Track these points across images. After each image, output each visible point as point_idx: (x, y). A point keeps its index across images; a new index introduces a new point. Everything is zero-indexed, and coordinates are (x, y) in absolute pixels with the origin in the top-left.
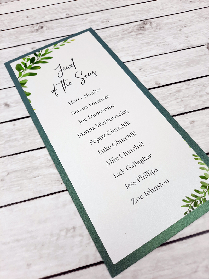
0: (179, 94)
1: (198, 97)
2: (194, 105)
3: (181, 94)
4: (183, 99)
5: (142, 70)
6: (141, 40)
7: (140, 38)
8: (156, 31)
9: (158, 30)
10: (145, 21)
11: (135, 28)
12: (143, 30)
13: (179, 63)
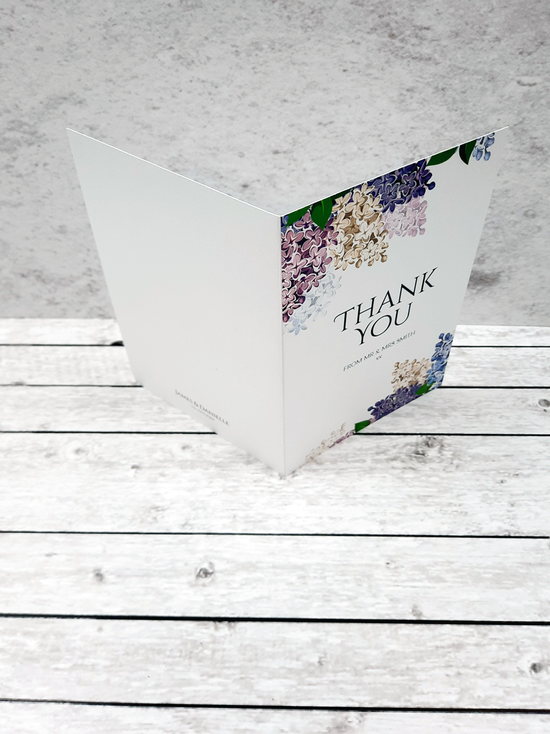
0: (457, 654)
1: (498, 675)
2: (482, 695)
3: (462, 655)
4: (462, 671)
5: (392, 566)
6: (410, 487)
7: (409, 480)
8: (449, 470)
9: (453, 469)
10: (430, 438)
11: (404, 451)
12: (420, 460)
13: (476, 570)
